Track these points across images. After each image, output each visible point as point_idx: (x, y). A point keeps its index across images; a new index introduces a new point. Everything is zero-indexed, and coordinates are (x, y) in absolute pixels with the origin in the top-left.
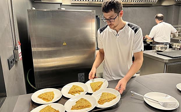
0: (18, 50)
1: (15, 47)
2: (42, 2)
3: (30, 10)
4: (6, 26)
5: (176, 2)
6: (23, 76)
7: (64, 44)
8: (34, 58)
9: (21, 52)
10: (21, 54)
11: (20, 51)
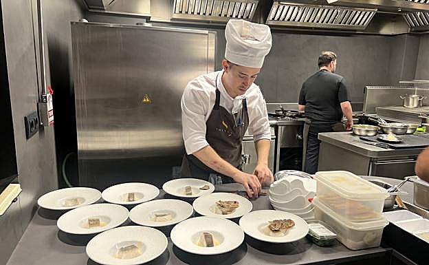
0: (48, 104)
1: (42, 97)
2: (106, 12)
3: (77, 23)
4: (25, 49)
5: (412, 27)
6: (53, 163)
7: (145, 100)
8: (80, 128)
9: (52, 108)
10: (52, 113)
11: (50, 106)
